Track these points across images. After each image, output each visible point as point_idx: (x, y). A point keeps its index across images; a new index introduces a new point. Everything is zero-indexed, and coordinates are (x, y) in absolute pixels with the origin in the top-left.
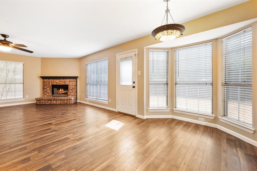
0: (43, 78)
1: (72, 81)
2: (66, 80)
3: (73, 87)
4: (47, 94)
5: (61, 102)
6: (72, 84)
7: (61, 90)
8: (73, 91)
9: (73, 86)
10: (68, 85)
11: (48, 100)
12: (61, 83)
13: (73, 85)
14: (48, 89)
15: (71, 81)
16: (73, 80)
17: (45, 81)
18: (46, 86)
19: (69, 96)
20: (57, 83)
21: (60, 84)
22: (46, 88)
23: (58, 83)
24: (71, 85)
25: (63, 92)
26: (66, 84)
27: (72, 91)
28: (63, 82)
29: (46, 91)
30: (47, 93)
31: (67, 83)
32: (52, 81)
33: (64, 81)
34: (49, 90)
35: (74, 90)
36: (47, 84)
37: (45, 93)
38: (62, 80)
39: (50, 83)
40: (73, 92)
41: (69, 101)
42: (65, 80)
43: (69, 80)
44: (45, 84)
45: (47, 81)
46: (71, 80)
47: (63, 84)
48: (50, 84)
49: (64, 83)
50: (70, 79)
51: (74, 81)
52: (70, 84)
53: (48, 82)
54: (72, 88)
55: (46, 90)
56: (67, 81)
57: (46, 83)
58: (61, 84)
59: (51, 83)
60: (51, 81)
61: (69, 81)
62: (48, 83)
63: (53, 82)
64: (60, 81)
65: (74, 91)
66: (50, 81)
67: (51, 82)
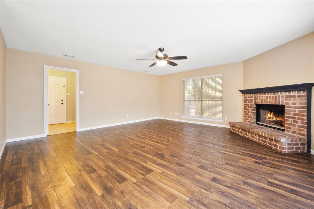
0: (244, 92)
1: (294, 96)
2: (279, 94)
3: (297, 112)
5: (259, 139)
6: (294, 104)
7: (271, 115)
8: (297, 122)
9: (297, 110)
10: (283, 107)
11: (243, 130)
12: (269, 100)
13: (298, 105)
14: (250, 110)
15: (291, 96)
16: (296, 93)
17: (246, 97)
18: (247, 106)
19: (286, 132)
20: (262, 100)
21: (267, 102)
22: (247, 108)
24: (290, 107)
25: (273, 118)
26: (279, 102)
27: (294, 121)
28: (273, 99)
29: (247, 113)
30: (249, 117)
31: (282, 102)
32: (255, 97)
33: (276, 97)
34: (252, 113)
35: (299, 119)
36: (249, 102)
38: (271, 95)
39: (252, 100)
40: (297, 125)
41: (274, 143)
42: (276, 94)
43: (287, 94)
45: (248, 97)
46: (292, 93)
47: (272, 102)
48: (252, 102)
49: (276, 101)
50: (289, 91)
51: (299, 96)
52: (288, 104)
53: (249, 99)
54: (294, 114)
55: (247, 111)
56: (282, 97)
57: (247, 101)
58: (270, 102)
59: (254, 101)
60: (254, 96)
61: (287, 96)
62: (250, 100)
63: (257, 99)
64: (267, 97)
65: (299, 121)
66: (252, 97)
67: (254, 99)
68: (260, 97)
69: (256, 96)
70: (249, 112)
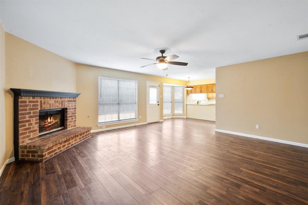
2: (64, 99)
4: (31, 134)
6: (72, 106)
9: (73, 110)
12: (57, 104)
14: (33, 121)
15: (70, 101)
16: (72, 99)
17: (25, 102)
18: (27, 116)
19: (68, 129)
22: (28, 119)
23: (53, 105)
24: (70, 109)
28: (60, 103)
29: (27, 127)
31: (66, 105)
32: (41, 101)
33: (62, 101)
34: (36, 123)
36: (30, 109)
37: (26, 133)
39: (37, 105)
43: (68, 99)
44: (26, 110)
45: (30, 102)
48: (38, 109)
51: (74, 101)
52: (69, 106)
53: (32, 104)
54: (72, 114)
55: (27, 124)
56: (66, 101)
59: (39, 107)
60: (39, 100)
62: (33, 106)
63: (44, 103)
64: (55, 102)
65: (74, 117)
66: (37, 101)
67: (39, 103)
68: (48, 101)
69: (43, 100)
70: (31, 124)
